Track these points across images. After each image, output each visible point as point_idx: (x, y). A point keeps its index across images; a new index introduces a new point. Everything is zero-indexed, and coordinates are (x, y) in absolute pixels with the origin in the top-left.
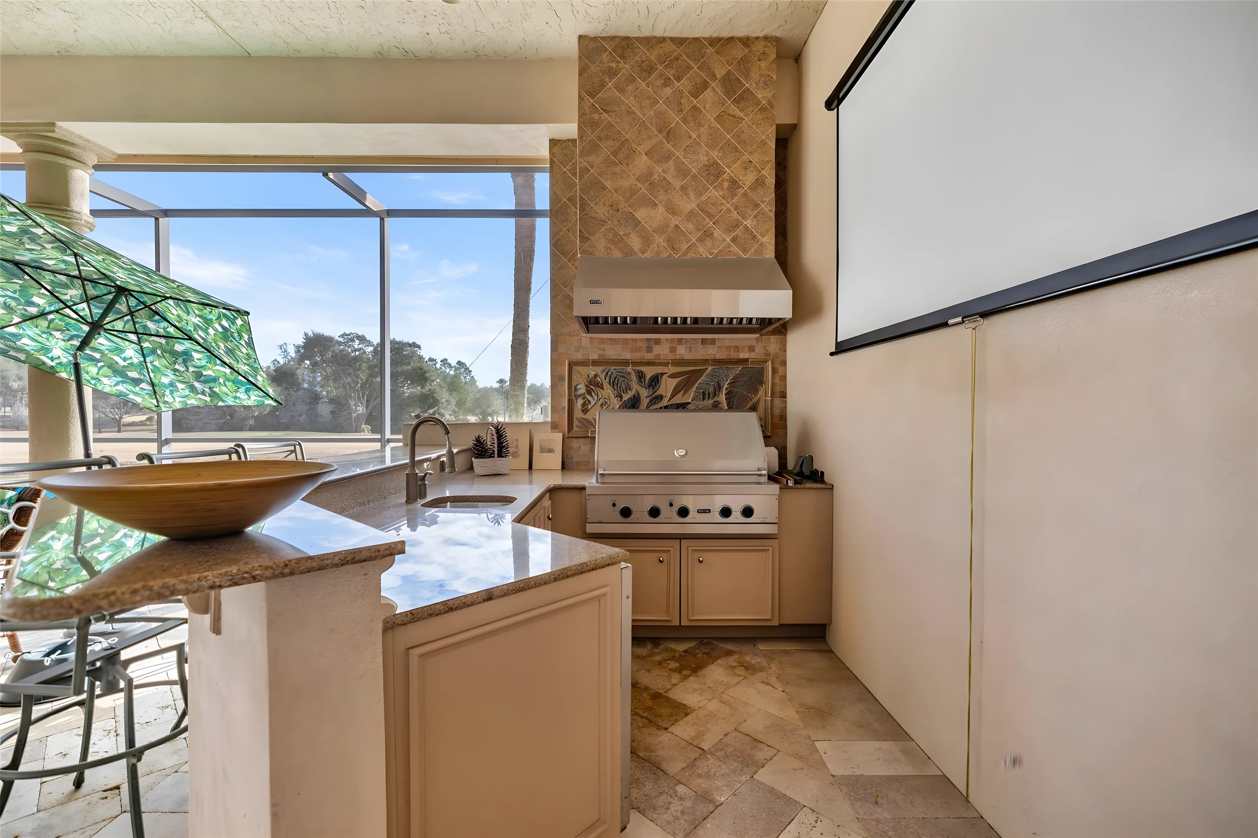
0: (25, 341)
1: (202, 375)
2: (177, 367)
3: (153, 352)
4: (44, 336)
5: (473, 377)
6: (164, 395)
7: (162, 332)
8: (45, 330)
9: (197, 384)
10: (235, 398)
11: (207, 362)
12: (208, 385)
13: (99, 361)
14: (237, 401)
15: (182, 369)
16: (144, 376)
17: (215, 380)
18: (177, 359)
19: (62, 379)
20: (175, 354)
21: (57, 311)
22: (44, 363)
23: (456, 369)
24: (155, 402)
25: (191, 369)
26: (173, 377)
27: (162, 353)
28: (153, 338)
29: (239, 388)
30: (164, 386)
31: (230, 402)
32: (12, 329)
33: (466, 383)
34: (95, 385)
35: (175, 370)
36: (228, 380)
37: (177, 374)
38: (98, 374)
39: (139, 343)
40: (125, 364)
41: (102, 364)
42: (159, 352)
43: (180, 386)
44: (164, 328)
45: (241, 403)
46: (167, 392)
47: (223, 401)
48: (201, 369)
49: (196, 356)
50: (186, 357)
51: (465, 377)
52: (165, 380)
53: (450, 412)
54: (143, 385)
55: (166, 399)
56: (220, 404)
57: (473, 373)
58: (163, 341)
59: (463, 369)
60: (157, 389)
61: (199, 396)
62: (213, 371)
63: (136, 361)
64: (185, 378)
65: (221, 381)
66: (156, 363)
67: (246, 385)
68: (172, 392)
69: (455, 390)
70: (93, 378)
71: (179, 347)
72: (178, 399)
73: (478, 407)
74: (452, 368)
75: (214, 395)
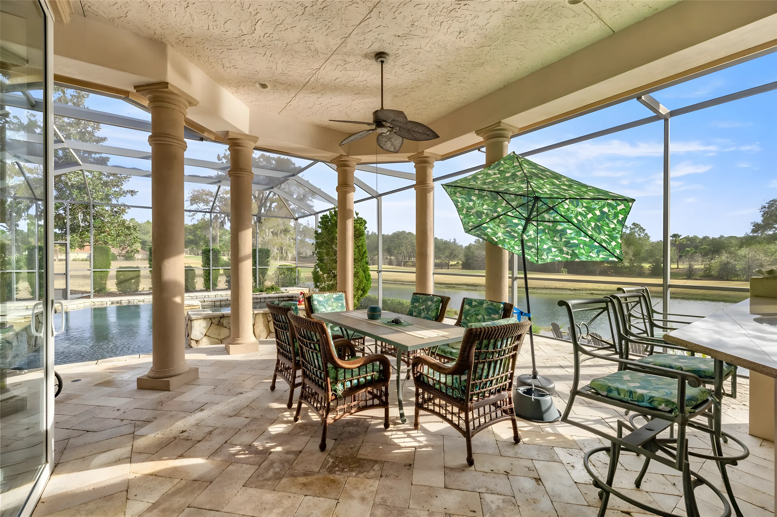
0: (489, 230)
1: (569, 243)
2: (555, 239)
3: (543, 231)
4: (496, 227)
5: (646, 234)
6: (542, 255)
7: (552, 219)
8: (498, 224)
9: (565, 249)
10: (588, 256)
11: (575, 235)
12: (571, 249)
13: (516, 238)
14: (589, 258)
15: (558, 240)
16: (535, 244)
17: (577, 245)
18: (556, 234)
19: (499, 247)
20: (555, 232)
21: (505, 214)
22: (494, 240)
23: (631, 229)
24: (536, 259)
25: (564, 240)
26: (550, 244)
27: (548, 232)
28: (546, 223)
29: (593, 250)
30: (545, 250)
31: (584, 259)
32: (485, 225)
33: (640, 239)
34: (512, 250)
35: (553, 241)
36: (586, 245)
37: (554, 243)
38: (514, 244)
39: (537, 226)
40: (528, 239)
41: (517, 239)
42: (547, 231)
43: (554, 250)
44: (554, 217)
45: (591, 259)
46: (545, 253)
47: (579, 258)
48: (569, 240)
49: (569, 231)
50: (563, 232)
51: (639, 235)
52: (545, 247)
53: (628, 261)
54: (533, 250)
55: (543, 257)
56: (577, 260)
57: (646, 232)
58: (551, 224)
59: (638, 229)
60: (539, 251)
61: (564, 255)
62: (577, 240)
63: (533, 236)
64: (558, 245)
65: (581, 246)
66: (543, 237)
67: (598, 248)
68: (547, 253)
69: (631, 244)
70: (511, 247)
71: (559, 227)
72: (550, 257)
73: (651, 257)
74: (628, 228)
75: (574, 254)
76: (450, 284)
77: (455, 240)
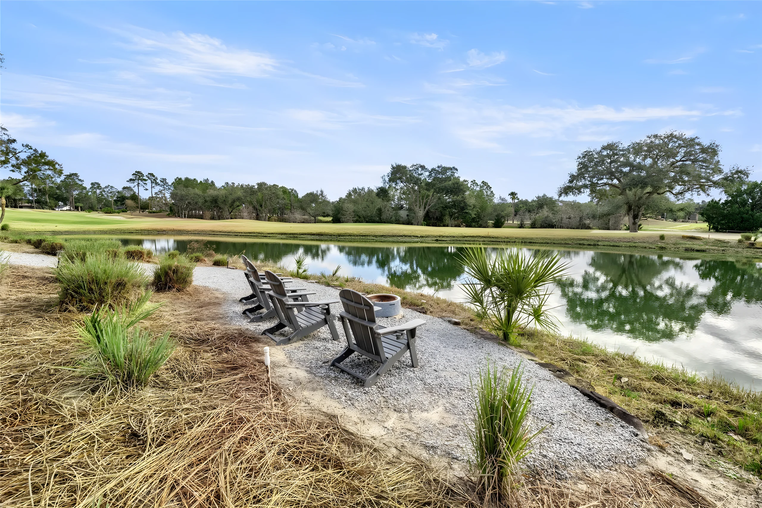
76: (293, 234)
77: (322, 192)
